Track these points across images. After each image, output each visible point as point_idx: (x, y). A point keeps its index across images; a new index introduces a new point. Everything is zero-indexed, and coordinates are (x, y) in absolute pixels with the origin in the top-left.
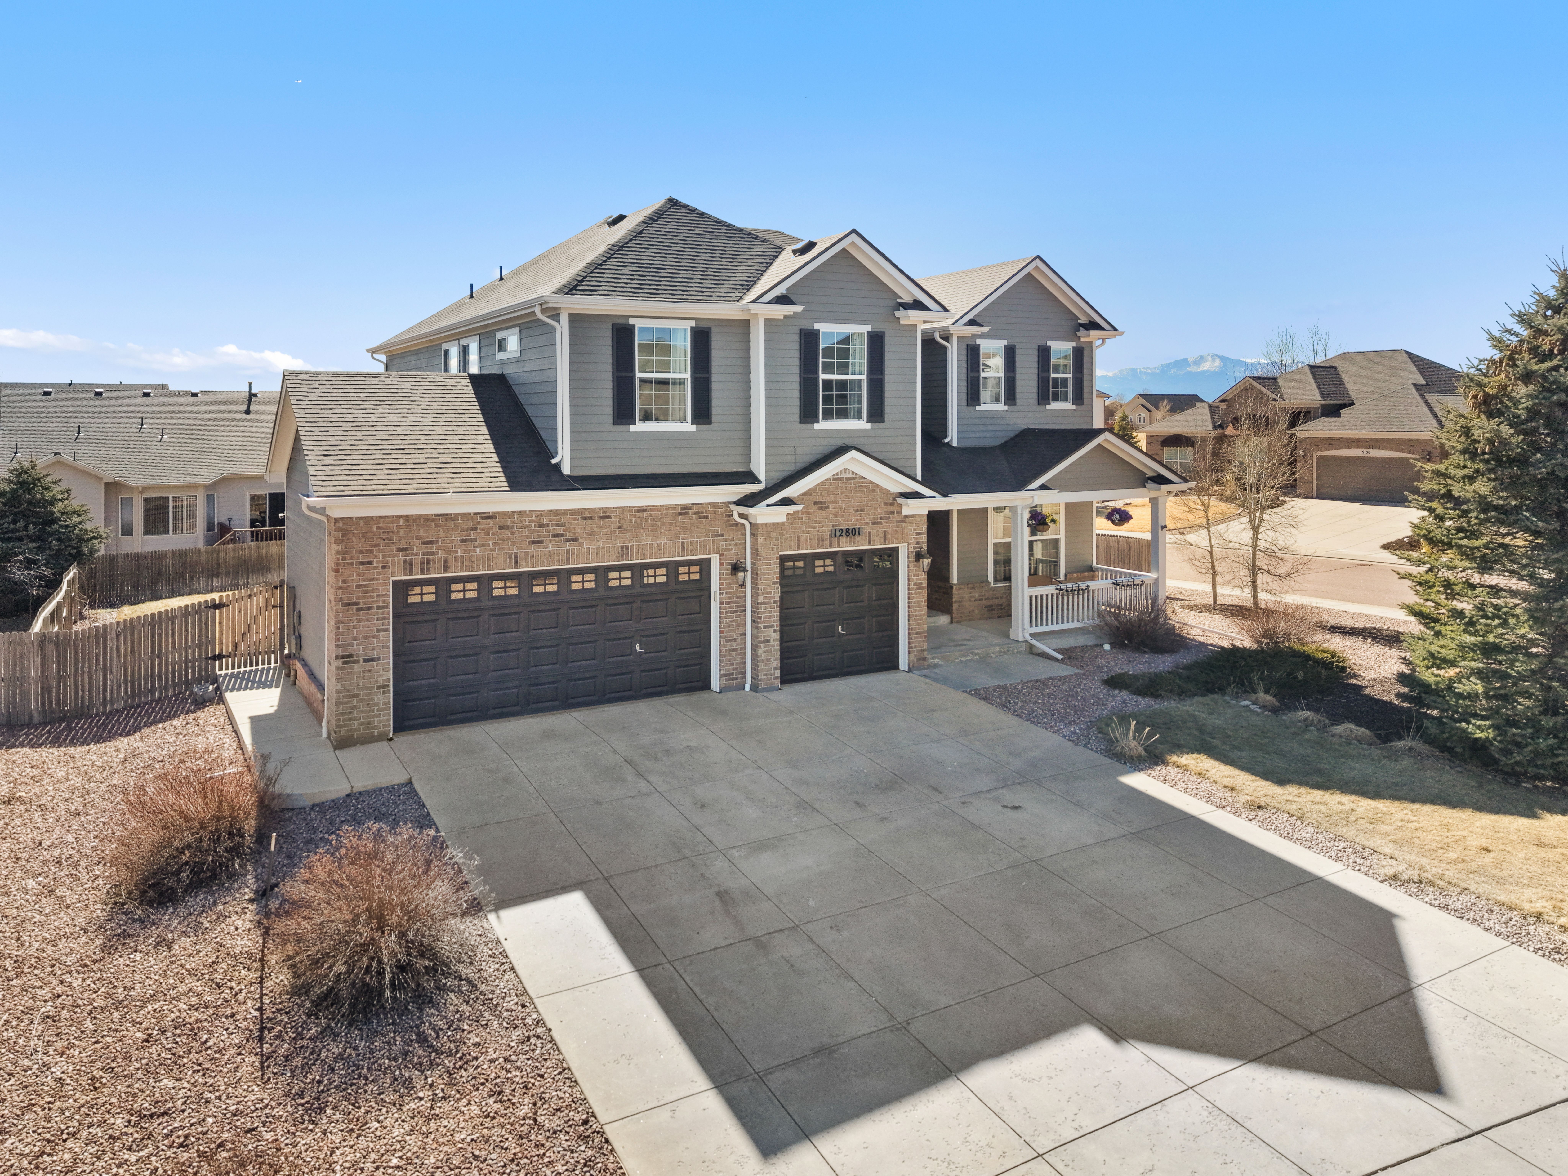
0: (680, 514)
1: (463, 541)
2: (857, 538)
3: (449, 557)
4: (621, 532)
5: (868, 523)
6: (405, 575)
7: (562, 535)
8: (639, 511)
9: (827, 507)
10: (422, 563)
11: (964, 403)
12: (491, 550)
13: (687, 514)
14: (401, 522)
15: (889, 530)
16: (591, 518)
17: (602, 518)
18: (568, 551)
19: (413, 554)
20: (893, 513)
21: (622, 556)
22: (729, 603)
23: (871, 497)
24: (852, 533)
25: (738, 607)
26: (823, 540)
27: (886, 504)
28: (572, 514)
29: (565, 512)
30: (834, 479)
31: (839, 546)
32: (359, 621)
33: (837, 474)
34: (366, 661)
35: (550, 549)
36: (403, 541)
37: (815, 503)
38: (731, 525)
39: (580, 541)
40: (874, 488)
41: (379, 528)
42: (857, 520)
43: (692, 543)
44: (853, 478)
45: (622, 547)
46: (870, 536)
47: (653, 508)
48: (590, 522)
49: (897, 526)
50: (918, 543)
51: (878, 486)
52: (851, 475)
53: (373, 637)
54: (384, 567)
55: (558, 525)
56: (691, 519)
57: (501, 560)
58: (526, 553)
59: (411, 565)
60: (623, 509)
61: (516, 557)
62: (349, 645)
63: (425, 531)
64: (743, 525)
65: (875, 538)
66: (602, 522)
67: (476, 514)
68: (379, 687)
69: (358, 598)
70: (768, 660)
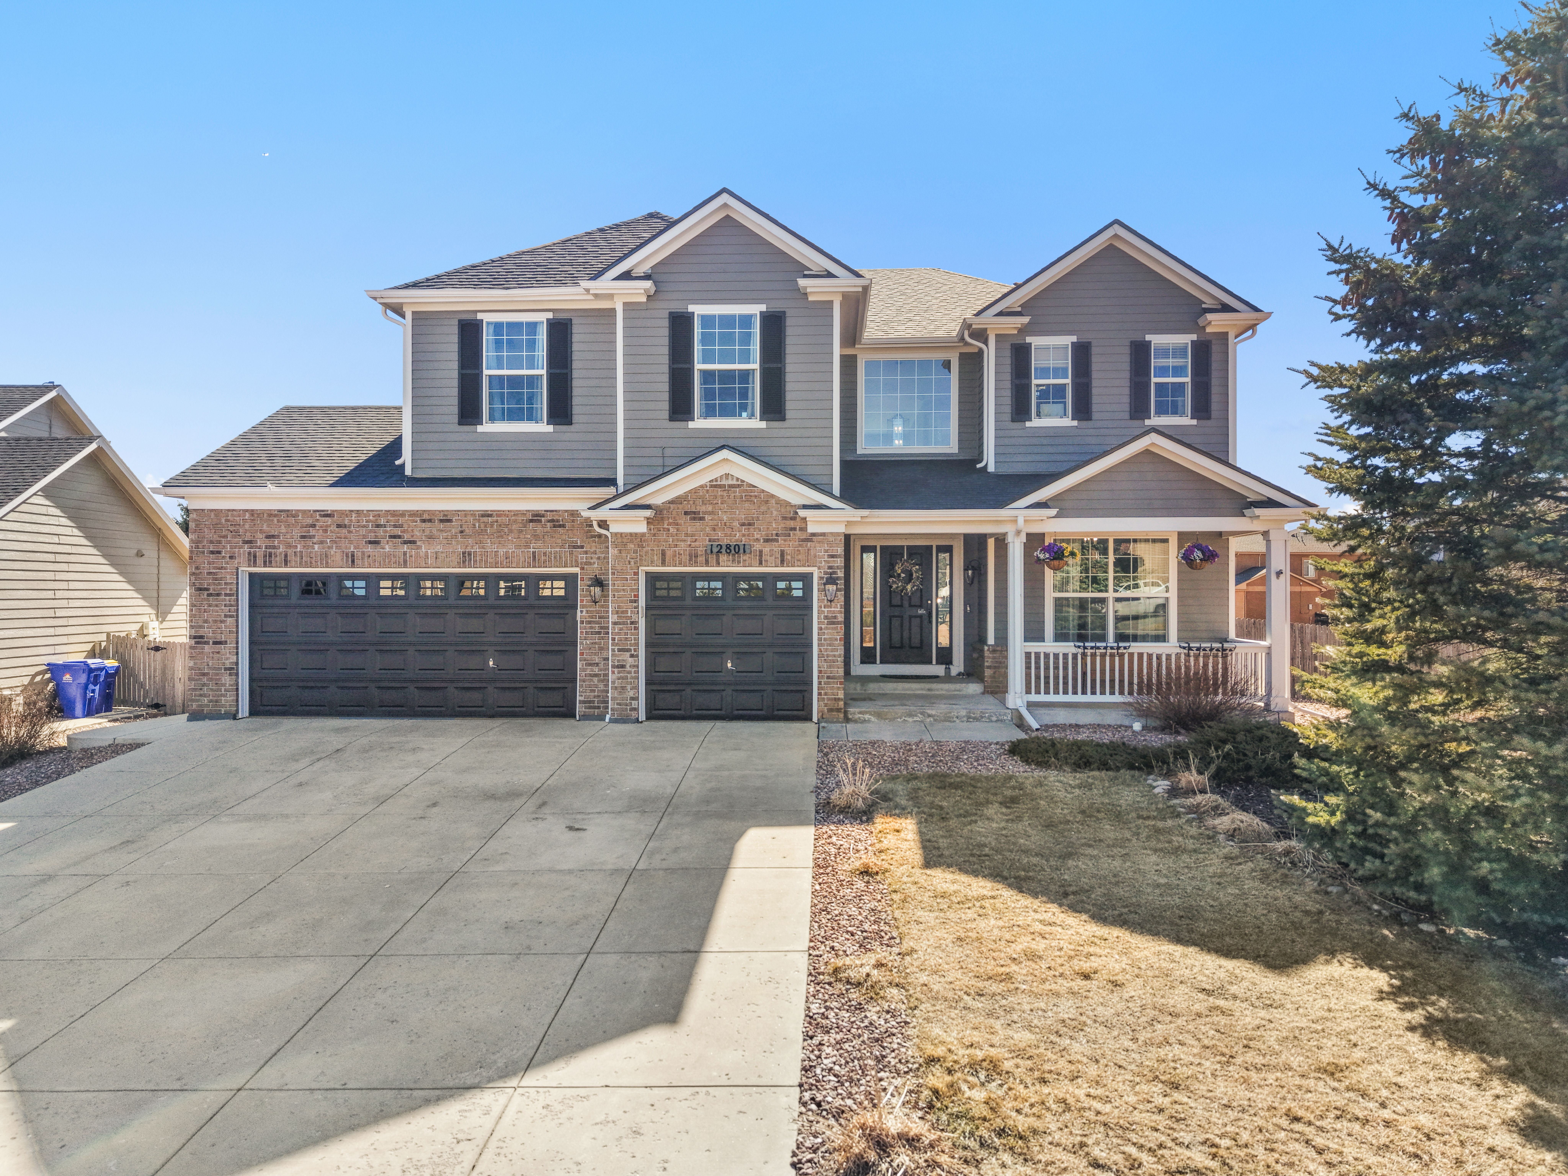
0: (531, 521)
2: (743, 557)
4: (462, 537)
6: (249, 566)
7: (399, 537)
8: (483, 516)
9: (702, 519)
13: (540, 521)
15: (788, 550)
16: (430, 521)
17: (441, 521)
18: (405, 554)
19: (257, 547)
20: (794, 529)
21: (464, 562)
22: (590, 622)
24: (735, 550)
25: (602, 628)
26: (696, 556)
27: (784, 518)
28: (410, 516)
29: (403, 514)
30: (711, 486)
31: (714, 564)
32: (210, 606)
33: (716, 480)
34: (215, 643)
35: (387, 549)
36: (248, 534)
37: (686, 513)
38: (593, 537)
39: (419, 543)
41: (227, 520)
42: (744, 535)
43: (545, 554)
44: (739, 486)
45: (464, 553)
46: (761, 556)
47: (500, 513)
48: (428, 524)
49: (800, 546)
50: (830, 568)
51: (773, 496)
52: (735, 482)
53: (221, 622)
54: (231, 557)
55: (395, 526)
56: (544, 526)
57: (338, 557)
58: (363, 553)
59: (255, 557)
60: (466, 513)
61: (353, 556)
62: (200, 627)
63: (268, 526)
64: (606, 537)
65: (768, 558)
66: (441, 525)
67: (315, 511)
68: (226, 669)
69: (209, 584)
70: (624, 688)
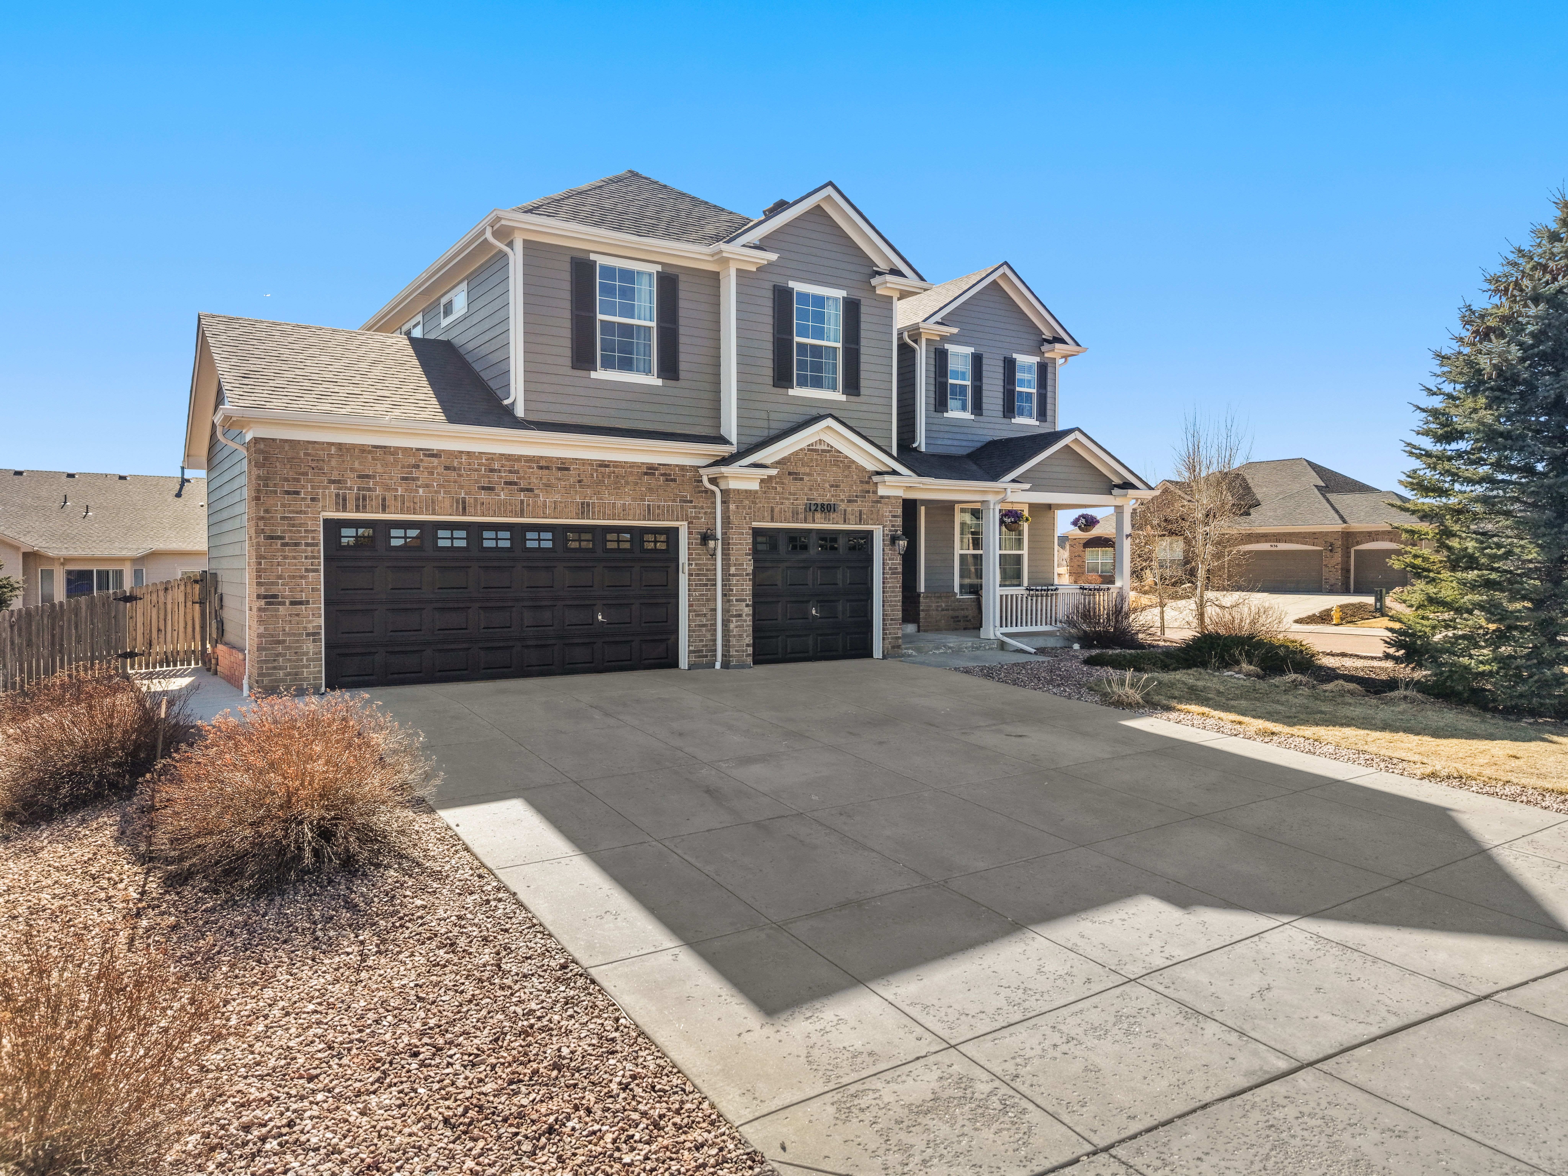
0: (646, 474)
1: (403, 479)
2: (833, 515)
3: (388, 495)
4: (581, 487)
5: (842, 500)
6: (338, 510)
7: (515, 484)
8: (600, 466)
9: (802, 479)
10: (357, 499)
11: (932, 408)
12: (436, 492)
13: (654, 474)
14: (333, 450)
15: (865, 510)
16: (547, 468)
17: (559, 469)
18: (522, 502)
19: (346, 488)
20: (868, 492)
21: (583, 513)
22: (698, 575)
23: (846, 473)
24: (827, 509)
25: (708, 580)
26: (797, 514)
27: (862, 482)
28: (526, 461)
29: (518, 458)
30: (809, 450)
31: (814, 521)
32: (285, 558)
33: (812, 445)
34: (293, 603)
35: (503, 497)
36: (335, 473)
37: (790, 474)
38: (700, 492)
39: (536, 492)
40: (849, 464)
41: (306, 454)
42: (832, 496)
43: (659, 507)
44: (829, 451)
45: (583, 504)
46: (845, 514)
47: (617, 464)
48: (546, 472)
49: (873, 506)
50: (893, 526)
51: (854, 462)
52: (826, 448)
53: (301, 577)
54: (313, 499)
55: (510, 472)
56: (658, 480)
57: (447, 503)
58: (476, 500)
59: (344, 499)
60: (584, 462)
61: (464, 502)
62: (273, 584)
63: (360, 463)
64: (713, 492)
65: (851, 517)
66: (560, 474)
67: (418, 450)
68: (308, 635)
69: (284, 531)
70: (741, 636)
